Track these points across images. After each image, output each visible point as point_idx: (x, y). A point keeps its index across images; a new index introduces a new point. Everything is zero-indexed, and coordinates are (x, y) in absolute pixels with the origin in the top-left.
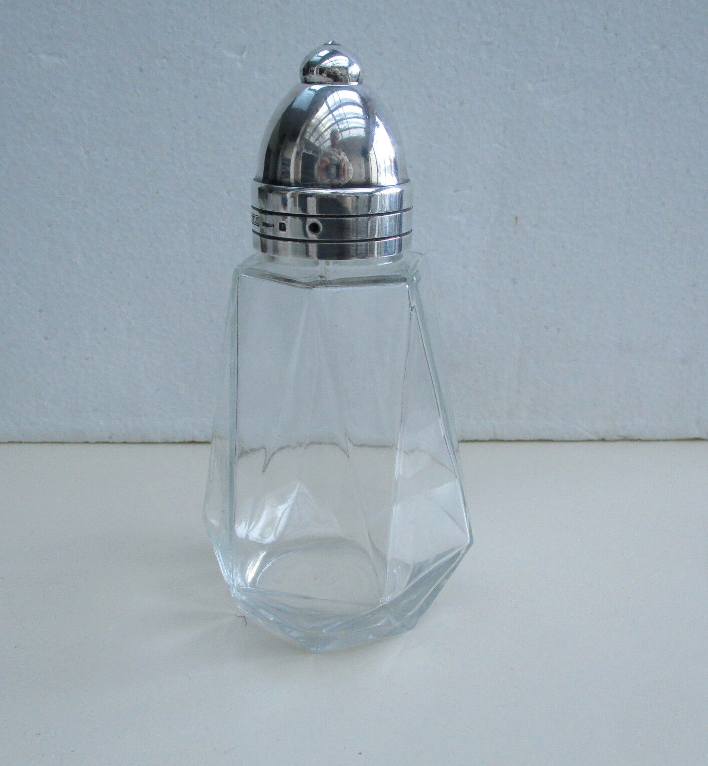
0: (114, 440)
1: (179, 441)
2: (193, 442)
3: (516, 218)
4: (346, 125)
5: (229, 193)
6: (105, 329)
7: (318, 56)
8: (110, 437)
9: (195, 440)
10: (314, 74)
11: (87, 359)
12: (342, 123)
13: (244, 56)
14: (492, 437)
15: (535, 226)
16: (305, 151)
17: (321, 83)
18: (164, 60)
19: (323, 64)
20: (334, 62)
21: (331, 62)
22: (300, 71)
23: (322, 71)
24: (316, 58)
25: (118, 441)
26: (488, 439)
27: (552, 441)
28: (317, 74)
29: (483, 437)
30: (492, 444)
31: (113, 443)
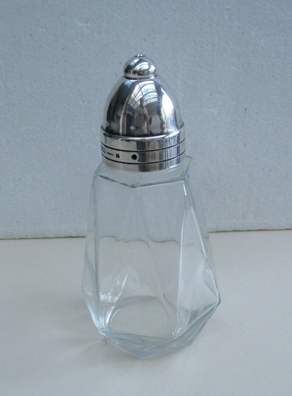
0: (29, 237)
1: (63, 236)
2: (71, 237)
3: (246, 109)
4: (148, 97)
5: (83, 102)
6: (20, 179)
7: (133, 62)
8: (26, 236)
9: (71, 236)
10: (131, 73)
11: (11, 195)
12: (146, 97)
13: (88, 25)
14: (233, 229)
15: (257, 113)
16: (127, 112)
17: (134, 79)
18: (44, 29)
19: (136, 68)
20: (141, 67)
21: (140, 66)
22: (123, 71)
23: (135, 72)
24: (132, 64)
25: (31, 238)
26: (231, 230)
27: (267, 230)
28: (132, 73)
29: (229, 229)
30: (234, 233)
31: (28, 239)
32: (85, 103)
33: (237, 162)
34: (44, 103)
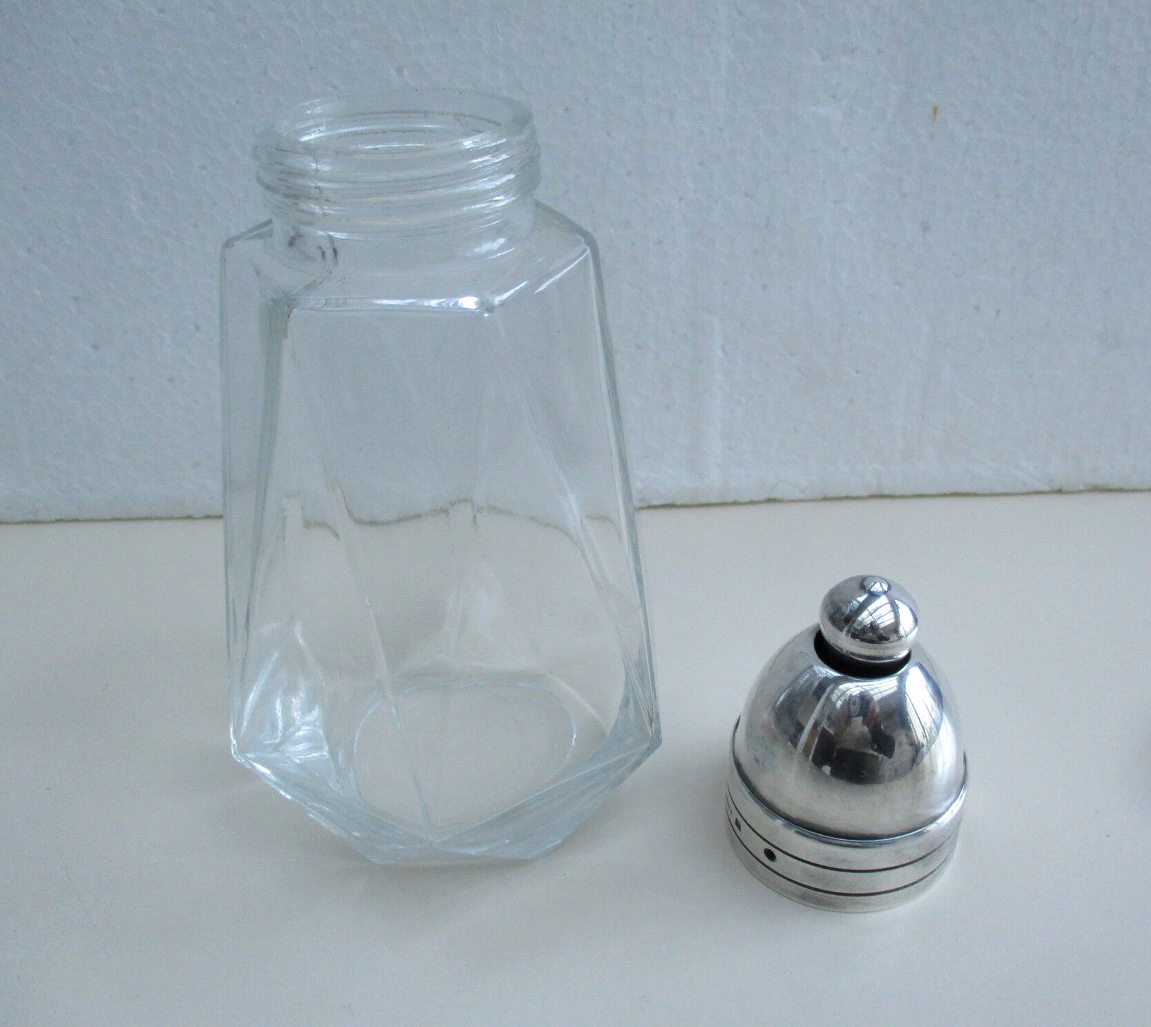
3: (935, 110)
15: (968, 123)
26: (867, 494)
32: (406, 72)
33: (897, 283)
34: (265, 72)
